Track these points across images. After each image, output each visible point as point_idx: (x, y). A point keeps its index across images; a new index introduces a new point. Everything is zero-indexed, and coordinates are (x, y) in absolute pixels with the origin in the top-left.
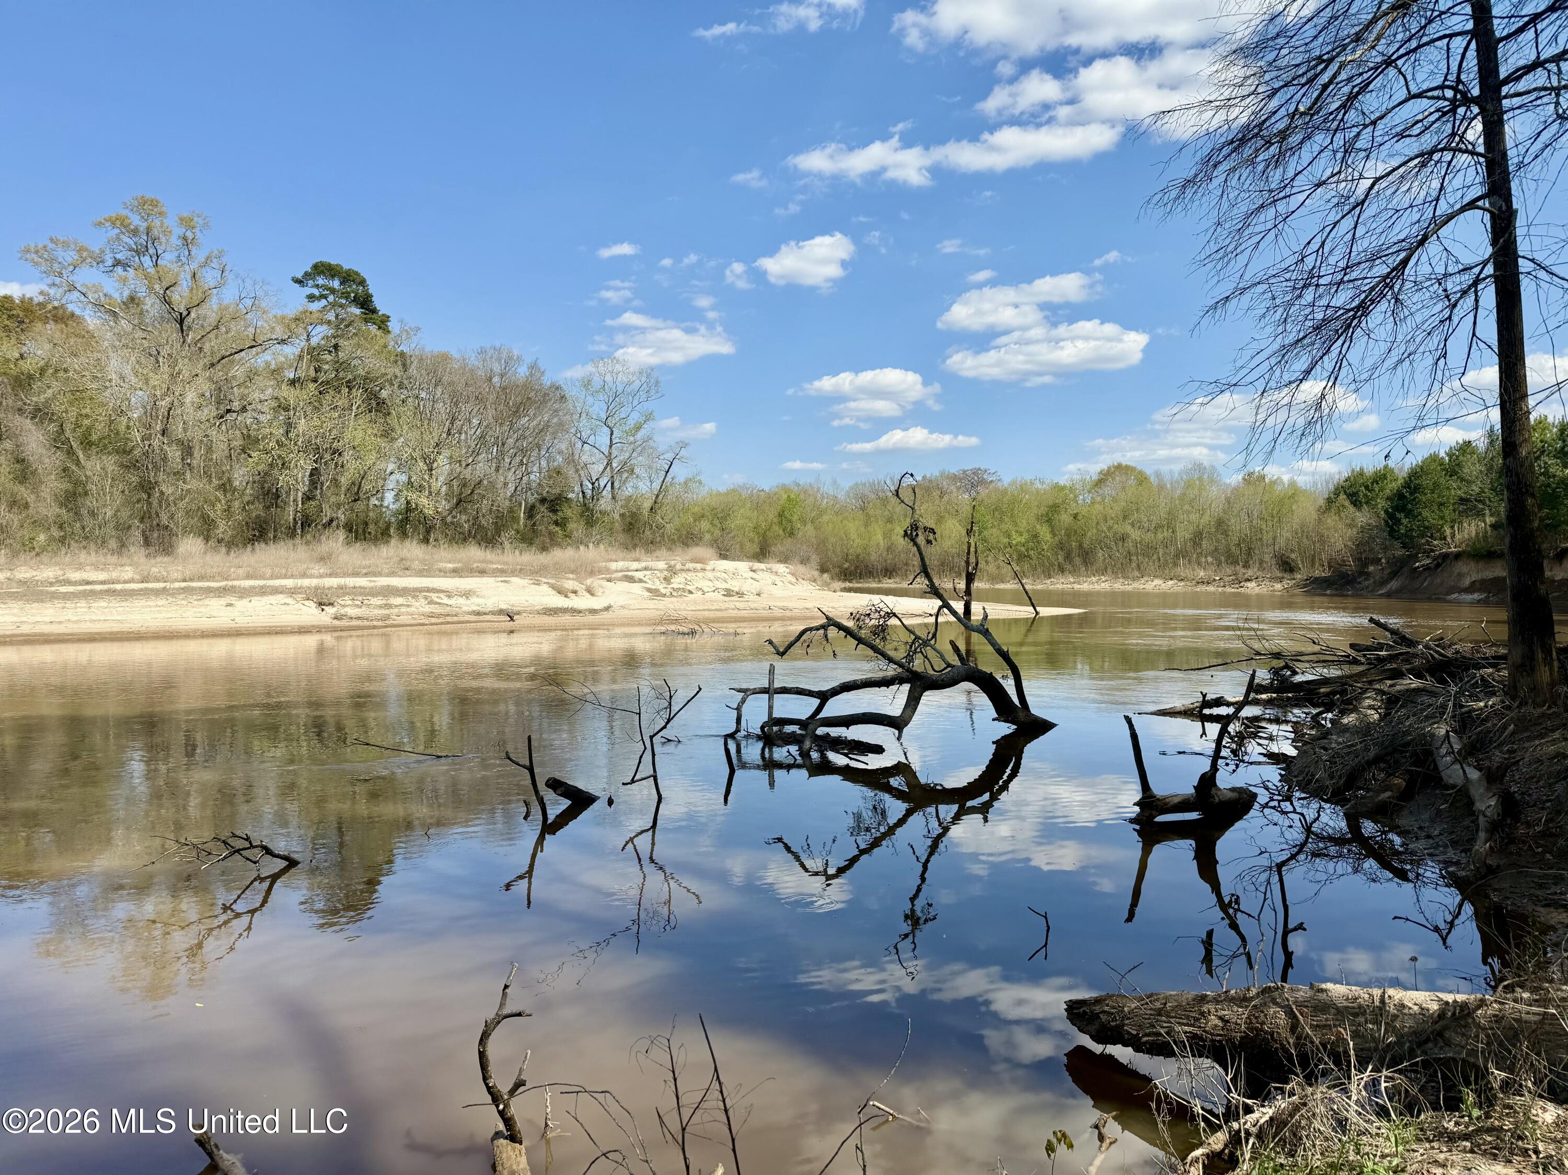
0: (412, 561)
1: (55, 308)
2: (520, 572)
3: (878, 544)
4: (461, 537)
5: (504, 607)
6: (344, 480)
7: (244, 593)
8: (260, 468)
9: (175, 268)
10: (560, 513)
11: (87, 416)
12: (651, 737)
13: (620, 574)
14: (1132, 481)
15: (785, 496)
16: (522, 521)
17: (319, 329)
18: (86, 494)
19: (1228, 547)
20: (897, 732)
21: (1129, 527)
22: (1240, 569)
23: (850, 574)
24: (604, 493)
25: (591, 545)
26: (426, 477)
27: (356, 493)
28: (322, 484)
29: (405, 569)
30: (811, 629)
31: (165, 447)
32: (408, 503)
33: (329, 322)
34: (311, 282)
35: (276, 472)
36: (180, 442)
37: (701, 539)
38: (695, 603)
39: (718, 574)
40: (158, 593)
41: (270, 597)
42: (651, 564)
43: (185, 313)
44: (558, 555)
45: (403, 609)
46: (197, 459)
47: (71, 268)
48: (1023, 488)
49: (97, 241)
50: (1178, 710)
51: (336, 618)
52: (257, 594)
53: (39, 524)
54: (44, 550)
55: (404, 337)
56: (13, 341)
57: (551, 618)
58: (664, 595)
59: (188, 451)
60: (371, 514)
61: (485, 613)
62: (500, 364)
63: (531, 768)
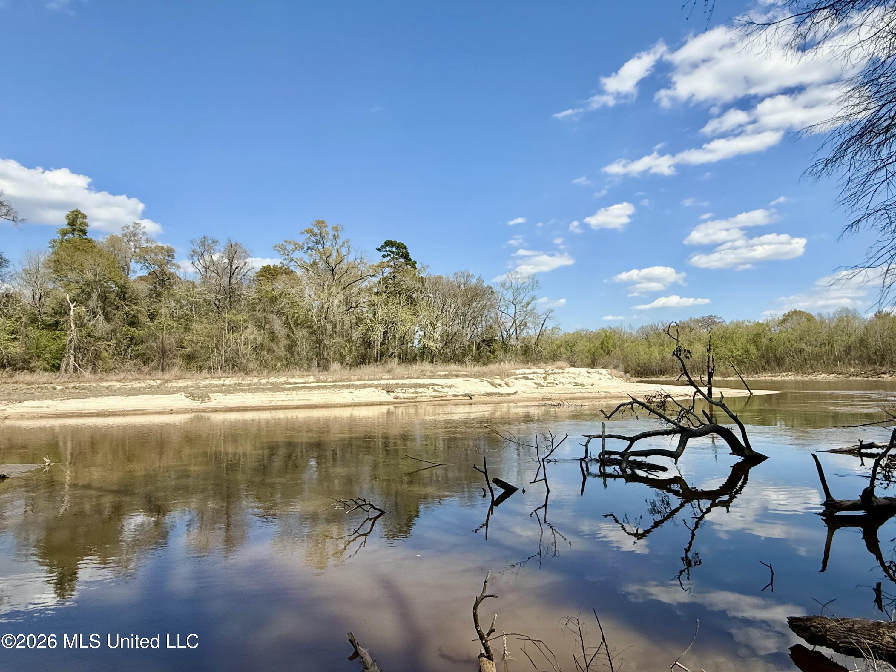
0: (426, 371)
1: (286, 269)
2: (474, 376)
3: (656, 357)
4: (447, 360)
5: (467, 392)
6: (397, 336)
7: (357, 387)
8: (363, 332)
9: (330, 248)
10: (492, 347)
11: (297, 313)
13: (521, 376)
14: (804, 319)
15: (604, 334)
16: (474, 351)
17: (387, 269)
18: (296, 345)
19: (868, 354)
20: (674, 460)
21: (804, 345)
22: (877, 367)
23: (641, 374)
24: (512, 336)
25: (506, 362)
26: (432, 332)
27: (403, 341)
28: (388, 338)
29: (423, 375)
30: (624, 405)
31: (326, 324)
32: (424, 344)
33: (391, 266)
34: (384, 250)
35: (370, 333)
36: (332, 322)
37: (561, 357)
38: (559, 390)
39: (571, 375)
40: (323, 387)
41: (368, 389)
42: (536, 370)
43: (334, 267)
44: (492, 367)
45: (423, 394)
46: (338, 329)
47: (292, 252)
48: (738, 325)
49: (301, 240)
50: (844, 450)
51: (395, 398)
52: (362, 388)
53: (278, 359)
54: (280, 369)
55: (422, 270)
56: (270, 284)
57: (489, 398)
58: (544, 386)
59: (335, 325)
60: (408, 350)
61: (459, 396)
62: (464, 279)
63: (486, 473)
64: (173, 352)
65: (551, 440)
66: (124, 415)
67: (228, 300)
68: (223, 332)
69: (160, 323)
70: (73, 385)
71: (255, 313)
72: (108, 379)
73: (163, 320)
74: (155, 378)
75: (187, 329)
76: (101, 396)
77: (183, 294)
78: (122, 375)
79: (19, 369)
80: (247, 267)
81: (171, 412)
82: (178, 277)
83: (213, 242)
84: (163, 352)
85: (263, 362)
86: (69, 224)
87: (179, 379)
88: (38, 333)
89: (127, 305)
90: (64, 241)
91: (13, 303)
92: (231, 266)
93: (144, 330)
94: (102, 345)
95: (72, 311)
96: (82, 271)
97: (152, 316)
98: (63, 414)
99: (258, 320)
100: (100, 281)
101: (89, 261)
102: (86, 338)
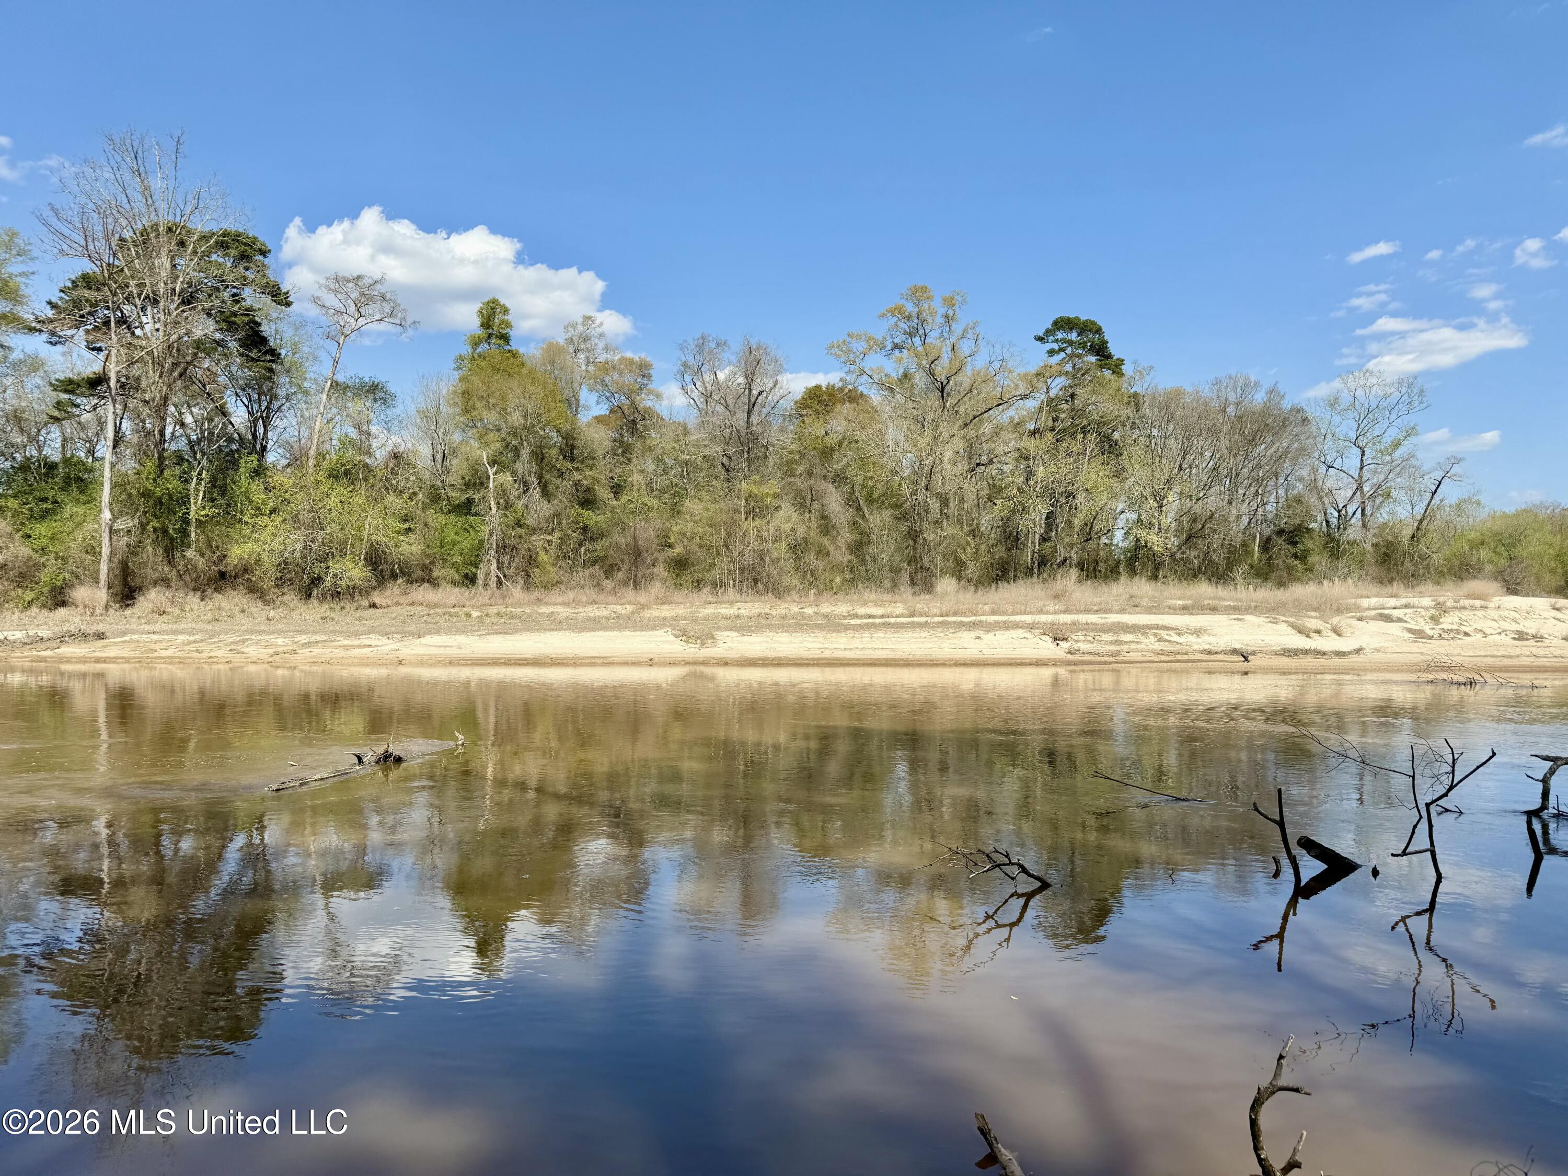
0: (1141, 598)
1: (850, 391)
2: (1255, 609)
4: (1191, 573)
5: (1238, 646)
6: (1077, 522)
7: (990, 628)
8: (1003, 514)
9: (938, 343)
10: (1300, 546)
11: (871, 478)
13: (1373, 613)
16: (1256, 555)
17: (1058, 380)
18: (869, 542)
24: (1353, 521)
25: (1337, 579)
26: (1156, 514)
27: (1088, 533)
28: (1057, 526)
29: (1134, 605)
31: (928, 500)
32: (1138, 540)
33: (1067, 373)
34: (1051, 338)
35: (1017, 517)
36: (939, 494)
37: (1479, 571)
38: (1473, 647)
39: (1506, 613)
40: (921, 626)
41: (1012, 631)
42: (1412, 600)
43: (945, 382)
44: (1299, 591)
45: (1133, 646)
46: (953, 509)
47: (862, 356)
49: (880, 330)
51: (1069, 653)
52: (1000, 629)
53: (836, 568)
54: (839, 589)
55: (1137, 378)
56: (821, 421)
57: (1290, 659)
58: (1431, 638)
59: (945, 502)
60: (1101, 553)
61: (1217, 653)
62: (1236, 392)
63: (1281, 824)
64: (652, 554)
65: (1450, 761)
66: (575, 665)
67: (746, 456)
68: (737, 517)
69: (630, 501)
70: (495, 611)
71: (792, 479)
72: (549, 601)
73: (636, 495)
74: (624, 601)
75: (676, 511)
76: (538, 631)
77: (668, 447)
78: (571, 595)
79: (417, 581)
80: (779, 391)
81: (651, 663)
82: (658, 416)
83: (718, 345)
84: (636, 554)
85: (809, 575)
86: (482, 325)
87: (664, 603)
88: (442, 519)
89: (577, 469)
90: (476, 356)
91: (404, 469)
92: (750, 390)
93: (605, 514)
94: (538, 540)
95: (491, 481)
96: (505, 410)
97: (617, 489)
98: (482, 659)
99: (798, 494)
100: (534, 426)
101: (514, 391)
102: (513, 529)
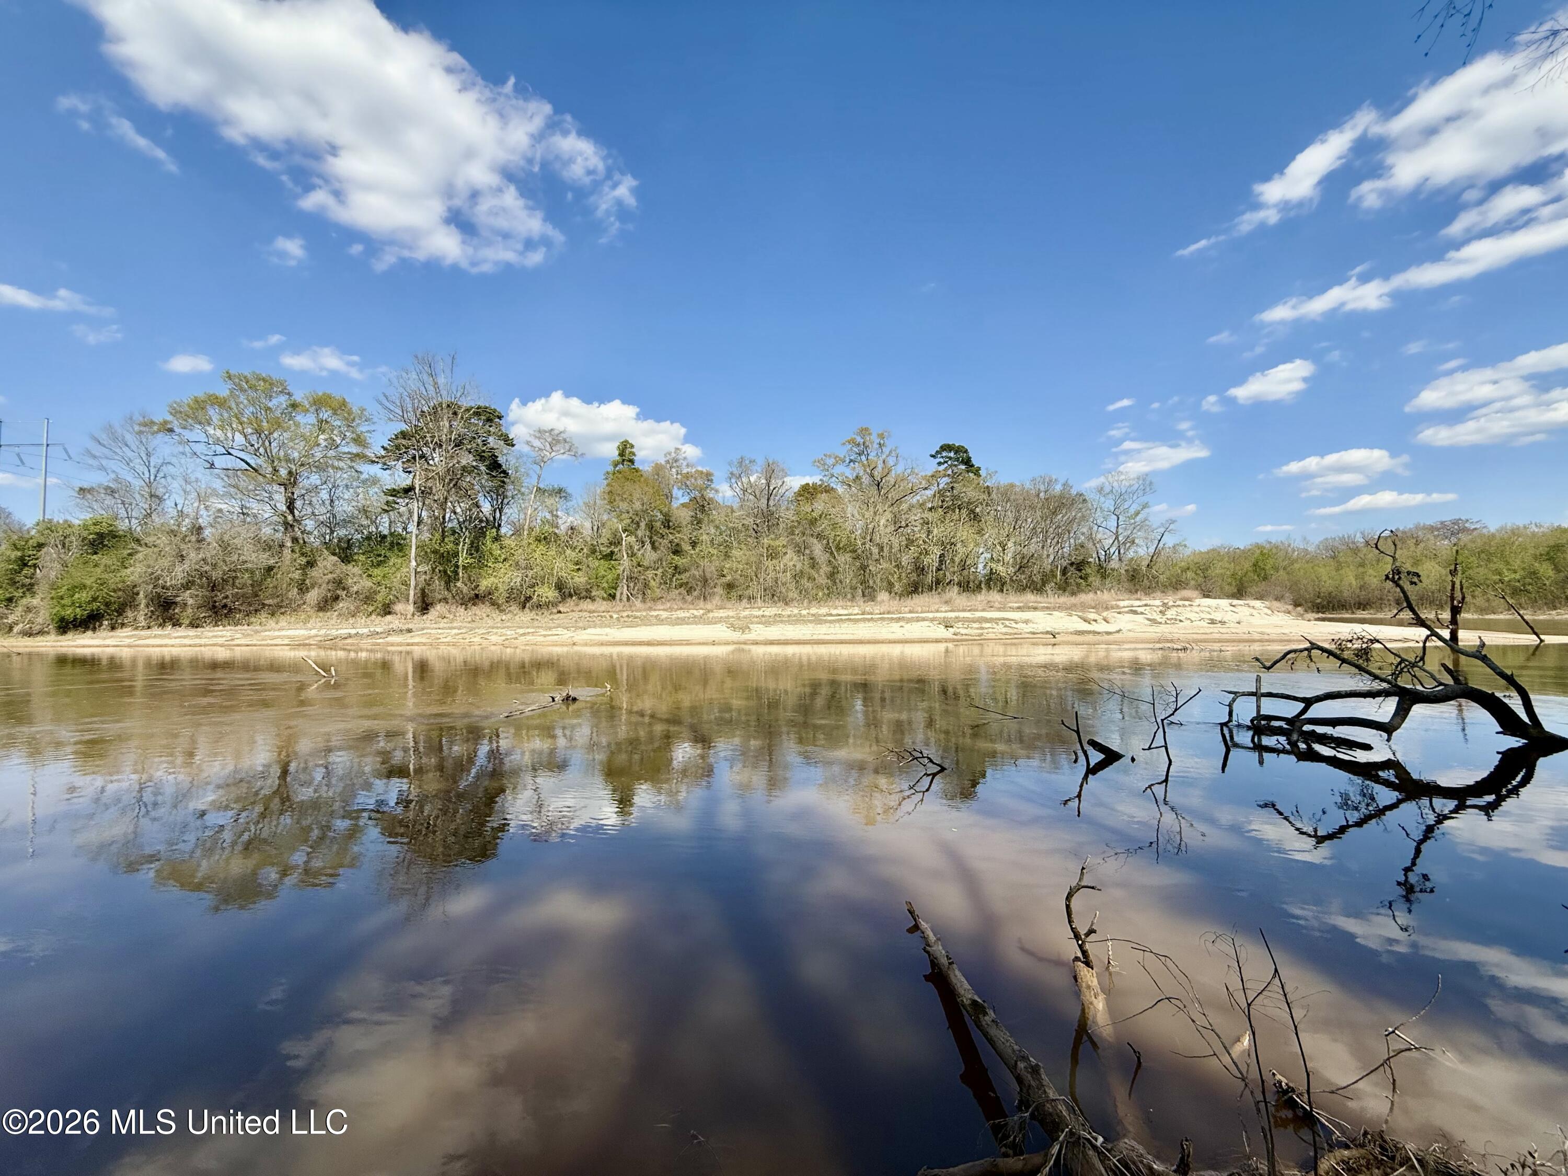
0: (994, 602)
1: (826, 486)
2: (1060, 608)
3: (1350, 584)
4: (1022, 589)
5: (1049, 629)
6: (957, 560)
7: (909, 621)
8: (915, 555)
9: (875, 459)
10: (1083, 571)
11: (839, 535)
12: (1162, 720)
13: (1127, 609)
15: (1258, 552)
16: (1059, 577)
17: (944, 479)
18: (838, 572)
20: (1385, 735)
23: (1323, 607)
24: (1114, 557)
25: (1105, 590)
26: (1002, 554)
27: (963, 566)
28: (946, 562)
29: (990, 606)
30: (1295, 651)
31: (872, 547)
32: (992, 570)
33: (949, 475)
34: (939, 456)
35: (923, 557)
36: (878, 544)
37: (1187, 584)
38: (1185, 628)
39: (1203, 609)
40: (869, 620)
41: (921, 623)
42: (1149, 602)
43: (880, 481)
44: (1084, 597)
45: (990, 630)
46: (886, 553)
47: (832, 467)
49: (842, 452)
51: (954, 635)
52: (914, 621)
53: (819, 587)
54: (821, 600)
55: (988, 477)
56: (809, 504)
57: (1080, 637)
58: (1161, 623)
59: (881, 549)
60: (971, 577)
61: (1038, 633)
62: (1044, 485)
63: (1078, 731)
64: (714, 580)
65: (1175, 694)
67: (767, 524)
68: (762, 559)
69: (701, 551)
70: (626, 614)
71: (794, 537)
72: (656, 608)
73: (705, 547)
74: (698, 608)
75: (727, 556)
77: (723, 520)
78: (668, 605)
79: (583, 598)
80: (785, 487)
81: (714, 643)
82: (717, 502)
83: (750, 462)
84: (705, 581)
85: (804, 591)
86: (619, 455)
87: (720, 609)
88: (597, 563)
89: (671, 533)
90: (616, 472)
91: (576, 535)
92: (769, 487)
93: (687, 558)
94: (650, 574)
95: (624, 541)
96: (631, 501)
97: (694, 544)
98: (619, 642)
99: (797, 545)
100: (647, 510)
101: (637, 490)
102: (636, 568)
